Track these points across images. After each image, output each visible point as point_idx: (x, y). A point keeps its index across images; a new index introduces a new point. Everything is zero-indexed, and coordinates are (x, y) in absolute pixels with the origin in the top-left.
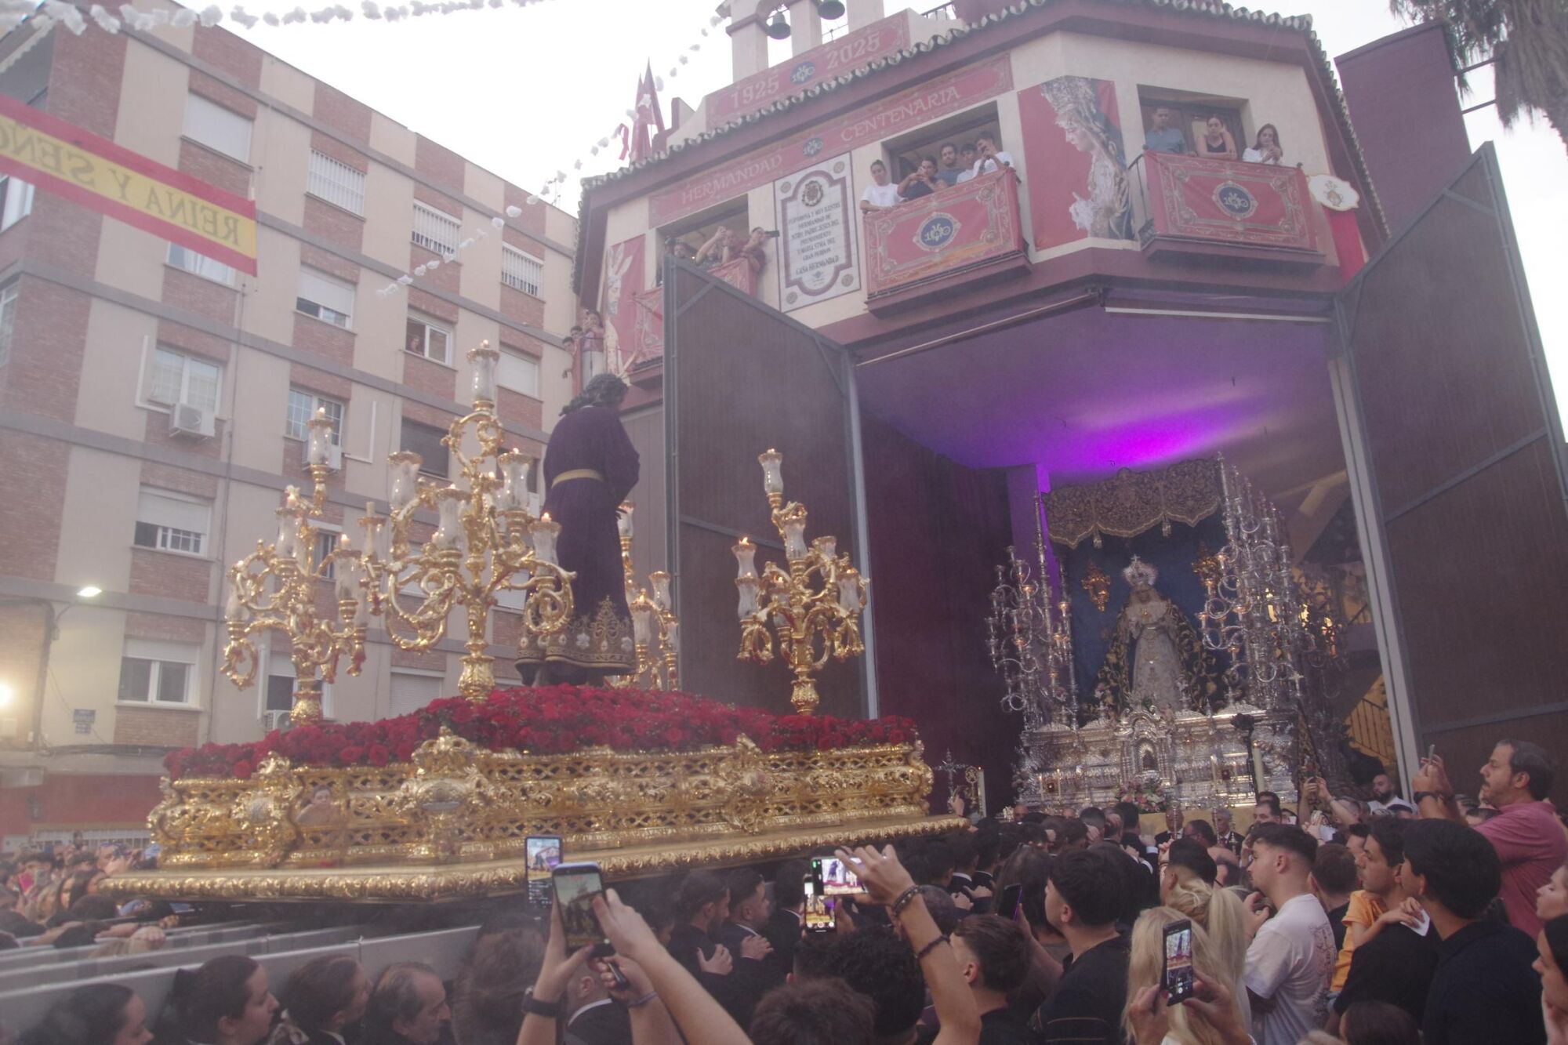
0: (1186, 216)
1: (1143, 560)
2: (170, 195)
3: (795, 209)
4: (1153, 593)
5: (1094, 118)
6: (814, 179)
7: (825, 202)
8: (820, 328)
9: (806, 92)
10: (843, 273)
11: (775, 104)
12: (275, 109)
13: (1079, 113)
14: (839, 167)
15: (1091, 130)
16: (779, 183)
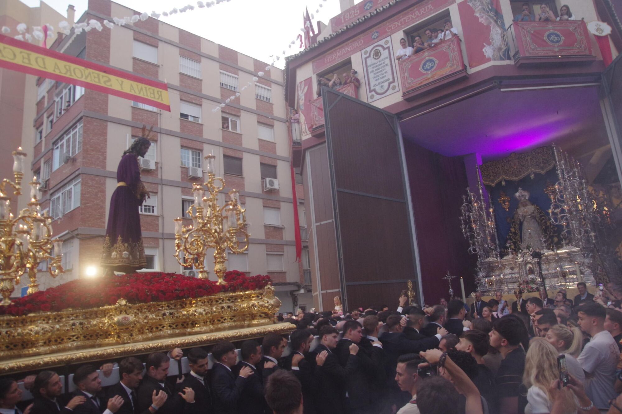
0: (533, 48)
1: (524, 189)
3: (370, 61)
4: (528, 203)
5: (491, 10)
6: (377, 48)
7: (382, 57)
8: (384, 108)
9: (370, 13)
10: (392, 85)
11: (358, 20)
12: (165, 42)
13: (484, 9)
14: (387, 42)
15: (489, 16)
16: (363, 51)
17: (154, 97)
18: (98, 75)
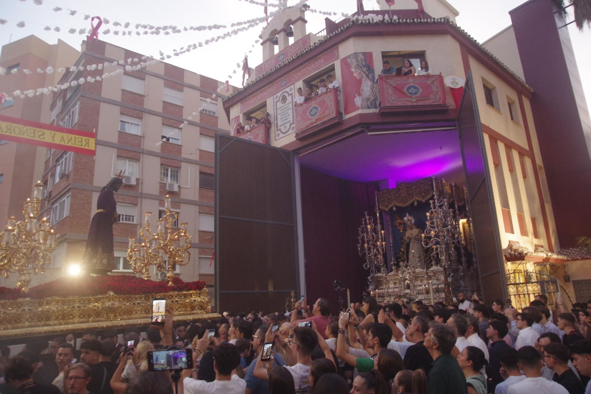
0: (393, 99)
1: (410, 215)
2: (68, 136)
3: (280, 104)
4: (413, 226)
5: (364, 66)
6: (284, 94)
7: (287, 102)
8: (282, 147)
9: (279, 65)
10: (292, 126)
11: (271, 70)
12: (151, 75)
13: (358, 65)
14: (291, 90)
15: (362, 71)
16: (275, 96)
17: (82, 145)
18: (35, 131)
